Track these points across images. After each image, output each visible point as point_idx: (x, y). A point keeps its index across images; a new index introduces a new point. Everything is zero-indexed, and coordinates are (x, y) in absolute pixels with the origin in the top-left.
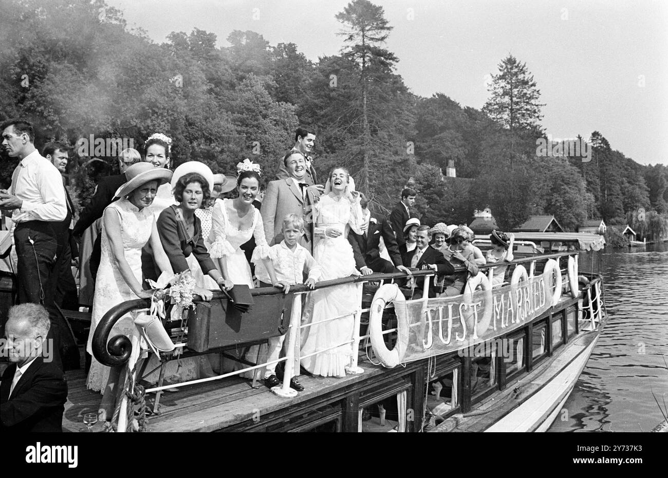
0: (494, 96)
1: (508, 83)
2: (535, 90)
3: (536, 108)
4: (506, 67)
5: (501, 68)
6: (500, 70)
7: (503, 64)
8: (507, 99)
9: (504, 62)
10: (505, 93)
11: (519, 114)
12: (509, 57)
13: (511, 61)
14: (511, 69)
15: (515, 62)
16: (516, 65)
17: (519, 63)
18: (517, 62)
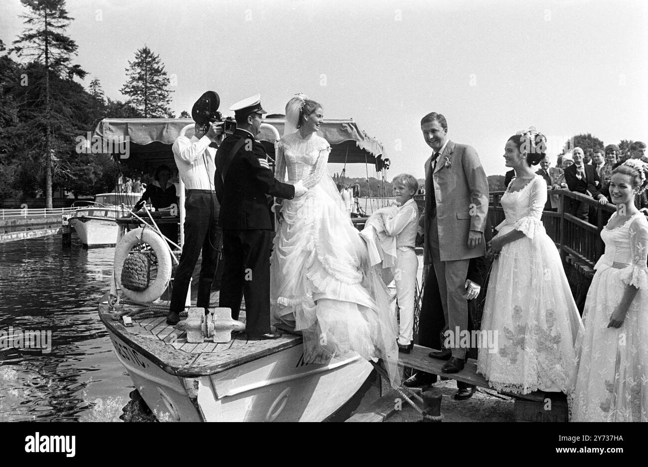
0: (131, 80)
1: (142, 70)
2: (166, 78)
3: (166, 93)
4: (141, 56)
5: (137, 56)
6: (137, 58)
7: (140, 54)
8: (140, 84)
9: (140, 52)
10: (141, 78)
11: (151, 97)
12: (144, 48)
13: (146, 52)
14: (146, 58)
15: (149, 52)
16: (150, 55)
17: (153, 54)
18: (152, 53)
